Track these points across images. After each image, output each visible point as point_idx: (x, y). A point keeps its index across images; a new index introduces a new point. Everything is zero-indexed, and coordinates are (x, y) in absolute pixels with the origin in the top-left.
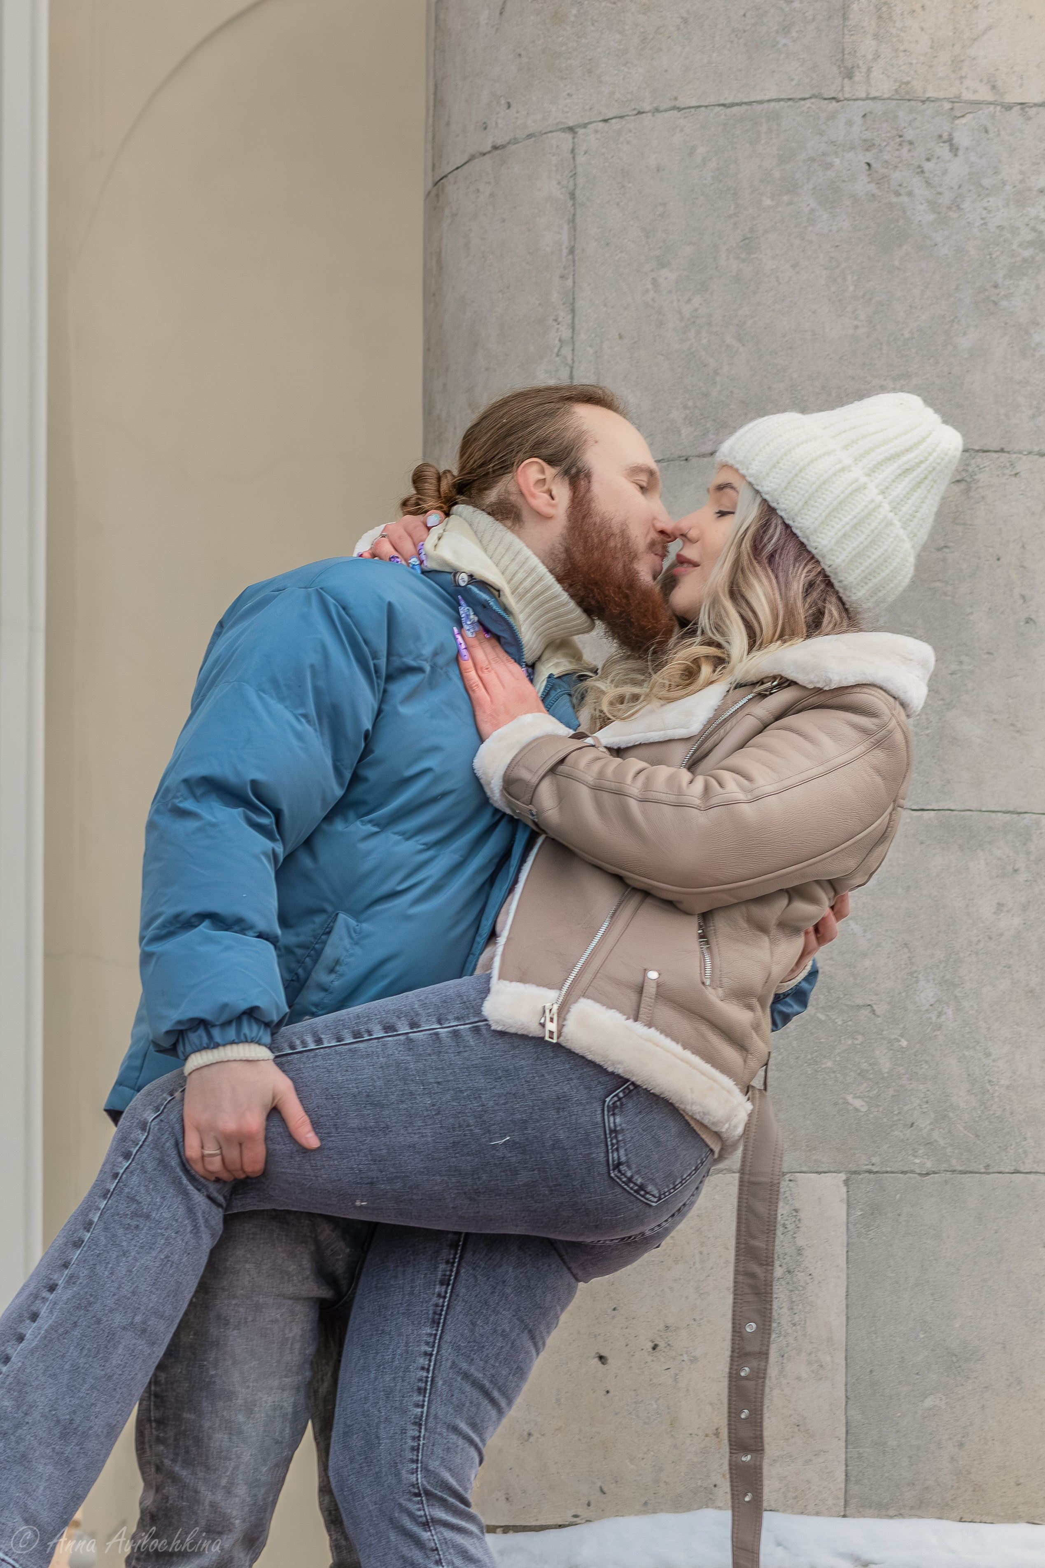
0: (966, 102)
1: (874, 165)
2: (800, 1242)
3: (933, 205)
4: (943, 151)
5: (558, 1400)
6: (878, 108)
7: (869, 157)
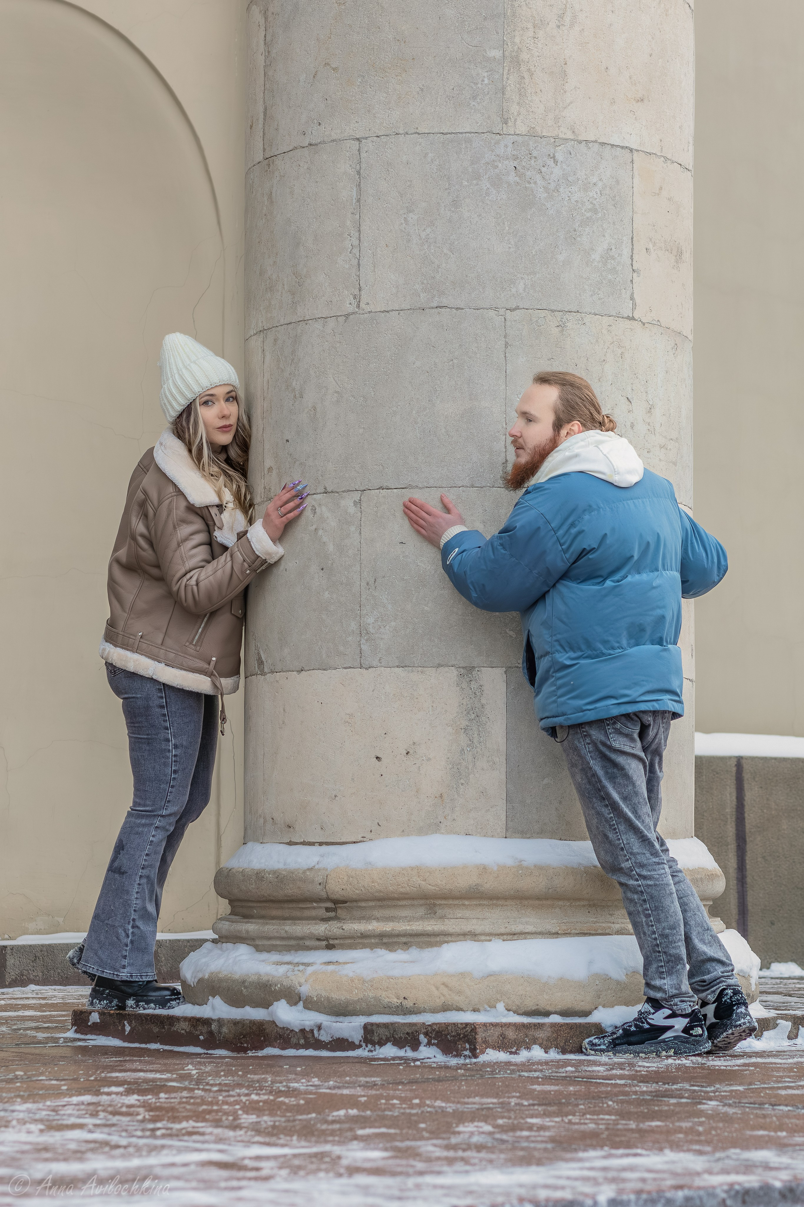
0: (561, 139)
1: (518, 168)
2: (483, 701)
3: (546, 189)
4: (551, 162)
5: (353, 779)
6: (520, 139)
7: (516, 164)
